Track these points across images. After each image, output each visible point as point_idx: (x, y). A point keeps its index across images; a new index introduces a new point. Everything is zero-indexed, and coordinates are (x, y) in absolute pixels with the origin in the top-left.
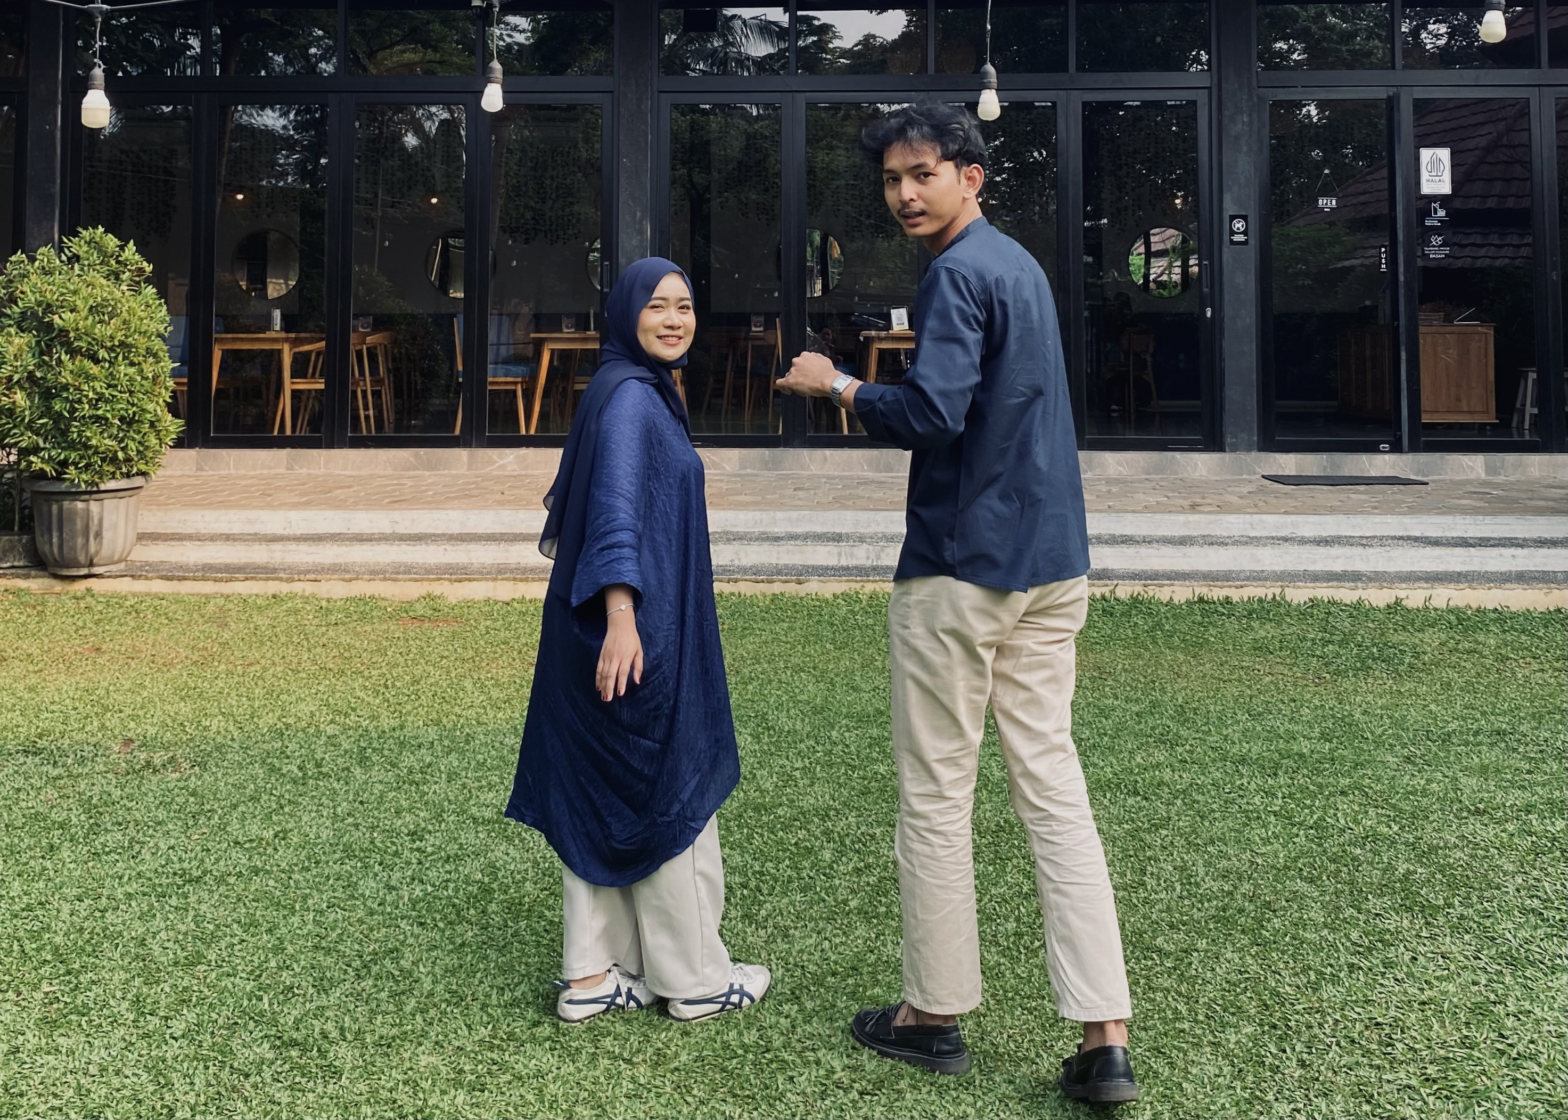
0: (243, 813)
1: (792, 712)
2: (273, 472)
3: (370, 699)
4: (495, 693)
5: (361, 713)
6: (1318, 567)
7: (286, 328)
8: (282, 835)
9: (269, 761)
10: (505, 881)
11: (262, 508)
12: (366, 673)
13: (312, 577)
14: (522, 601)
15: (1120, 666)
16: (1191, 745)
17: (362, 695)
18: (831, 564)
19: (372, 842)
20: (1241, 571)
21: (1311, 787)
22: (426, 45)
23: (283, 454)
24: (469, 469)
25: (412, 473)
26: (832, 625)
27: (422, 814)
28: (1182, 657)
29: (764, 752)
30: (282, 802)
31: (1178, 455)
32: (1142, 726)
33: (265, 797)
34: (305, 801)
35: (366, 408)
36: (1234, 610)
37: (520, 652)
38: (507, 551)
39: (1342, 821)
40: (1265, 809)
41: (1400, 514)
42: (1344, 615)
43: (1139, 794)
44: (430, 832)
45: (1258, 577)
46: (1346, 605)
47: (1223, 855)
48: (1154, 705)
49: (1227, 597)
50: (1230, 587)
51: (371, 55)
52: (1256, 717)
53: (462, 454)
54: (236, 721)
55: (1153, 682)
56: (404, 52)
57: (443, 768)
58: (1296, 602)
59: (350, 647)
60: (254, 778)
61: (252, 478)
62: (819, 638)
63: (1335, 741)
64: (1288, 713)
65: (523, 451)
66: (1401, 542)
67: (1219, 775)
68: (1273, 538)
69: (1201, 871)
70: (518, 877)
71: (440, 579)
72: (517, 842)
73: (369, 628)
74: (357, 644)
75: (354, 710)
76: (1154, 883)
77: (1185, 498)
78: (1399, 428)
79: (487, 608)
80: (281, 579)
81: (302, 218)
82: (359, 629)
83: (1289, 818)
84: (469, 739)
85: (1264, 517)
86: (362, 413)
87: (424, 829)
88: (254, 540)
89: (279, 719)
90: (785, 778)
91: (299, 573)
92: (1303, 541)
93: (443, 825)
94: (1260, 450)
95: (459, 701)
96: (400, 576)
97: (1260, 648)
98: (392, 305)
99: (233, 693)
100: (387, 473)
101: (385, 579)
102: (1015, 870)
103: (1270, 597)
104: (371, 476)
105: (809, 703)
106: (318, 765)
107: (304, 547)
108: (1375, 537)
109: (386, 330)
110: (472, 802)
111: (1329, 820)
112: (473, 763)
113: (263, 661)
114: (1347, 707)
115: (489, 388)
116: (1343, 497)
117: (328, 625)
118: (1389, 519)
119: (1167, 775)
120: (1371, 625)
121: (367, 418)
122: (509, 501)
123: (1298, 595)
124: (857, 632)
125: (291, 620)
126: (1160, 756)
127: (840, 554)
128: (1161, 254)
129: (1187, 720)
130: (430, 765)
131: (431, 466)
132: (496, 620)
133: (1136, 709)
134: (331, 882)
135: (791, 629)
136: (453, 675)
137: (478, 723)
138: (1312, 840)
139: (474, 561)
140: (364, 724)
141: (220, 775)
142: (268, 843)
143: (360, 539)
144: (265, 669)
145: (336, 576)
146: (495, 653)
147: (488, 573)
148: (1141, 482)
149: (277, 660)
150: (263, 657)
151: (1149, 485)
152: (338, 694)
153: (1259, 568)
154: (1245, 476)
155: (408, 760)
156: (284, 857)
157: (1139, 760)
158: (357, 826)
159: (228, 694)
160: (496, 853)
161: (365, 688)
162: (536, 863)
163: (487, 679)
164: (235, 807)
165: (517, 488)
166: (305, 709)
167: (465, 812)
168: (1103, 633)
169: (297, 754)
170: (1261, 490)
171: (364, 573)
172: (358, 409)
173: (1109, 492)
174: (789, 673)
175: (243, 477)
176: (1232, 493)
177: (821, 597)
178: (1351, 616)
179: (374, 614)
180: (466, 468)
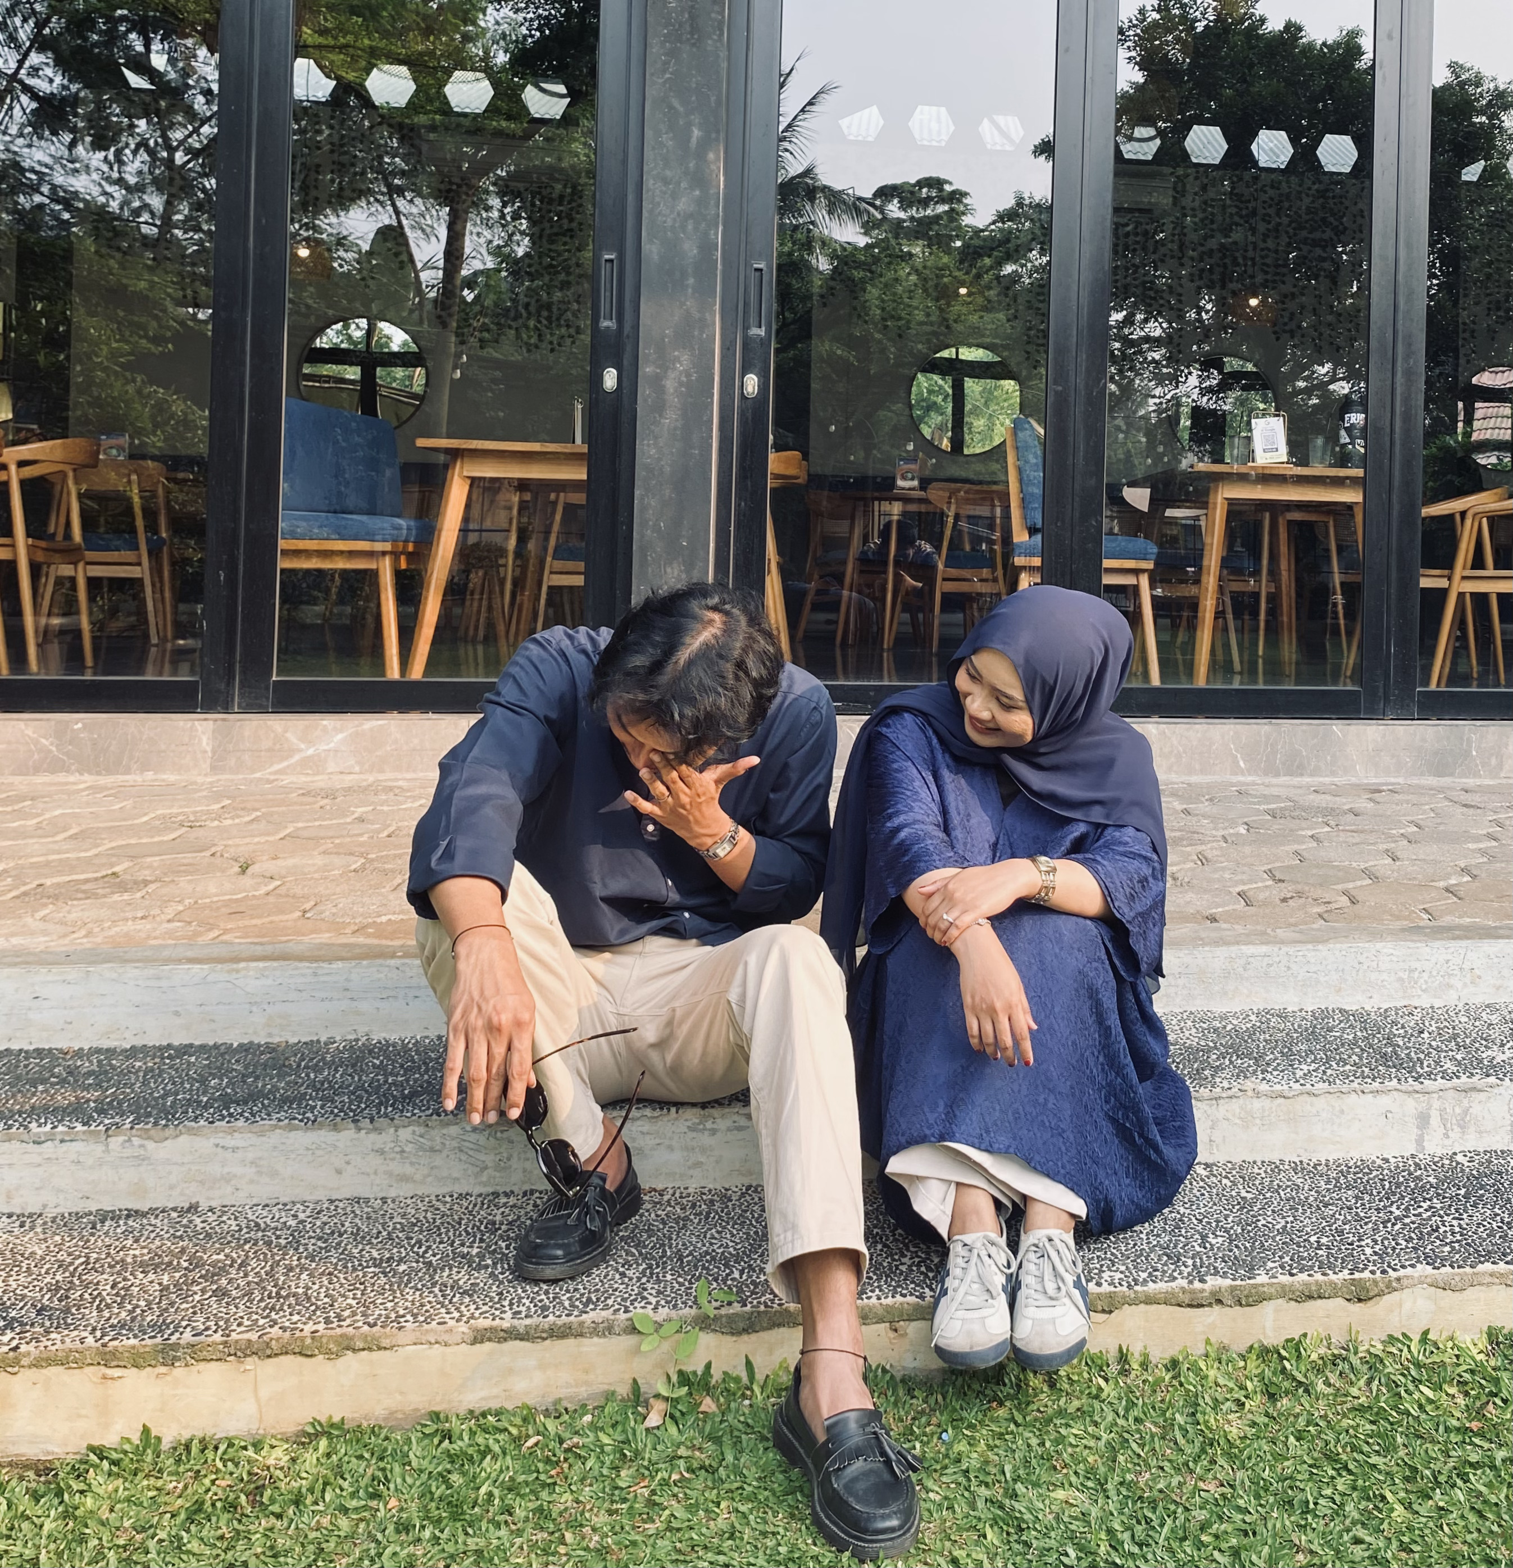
24: (214, 769)
65: (370, 722)
131: (102, 762)
180: (206, 766)
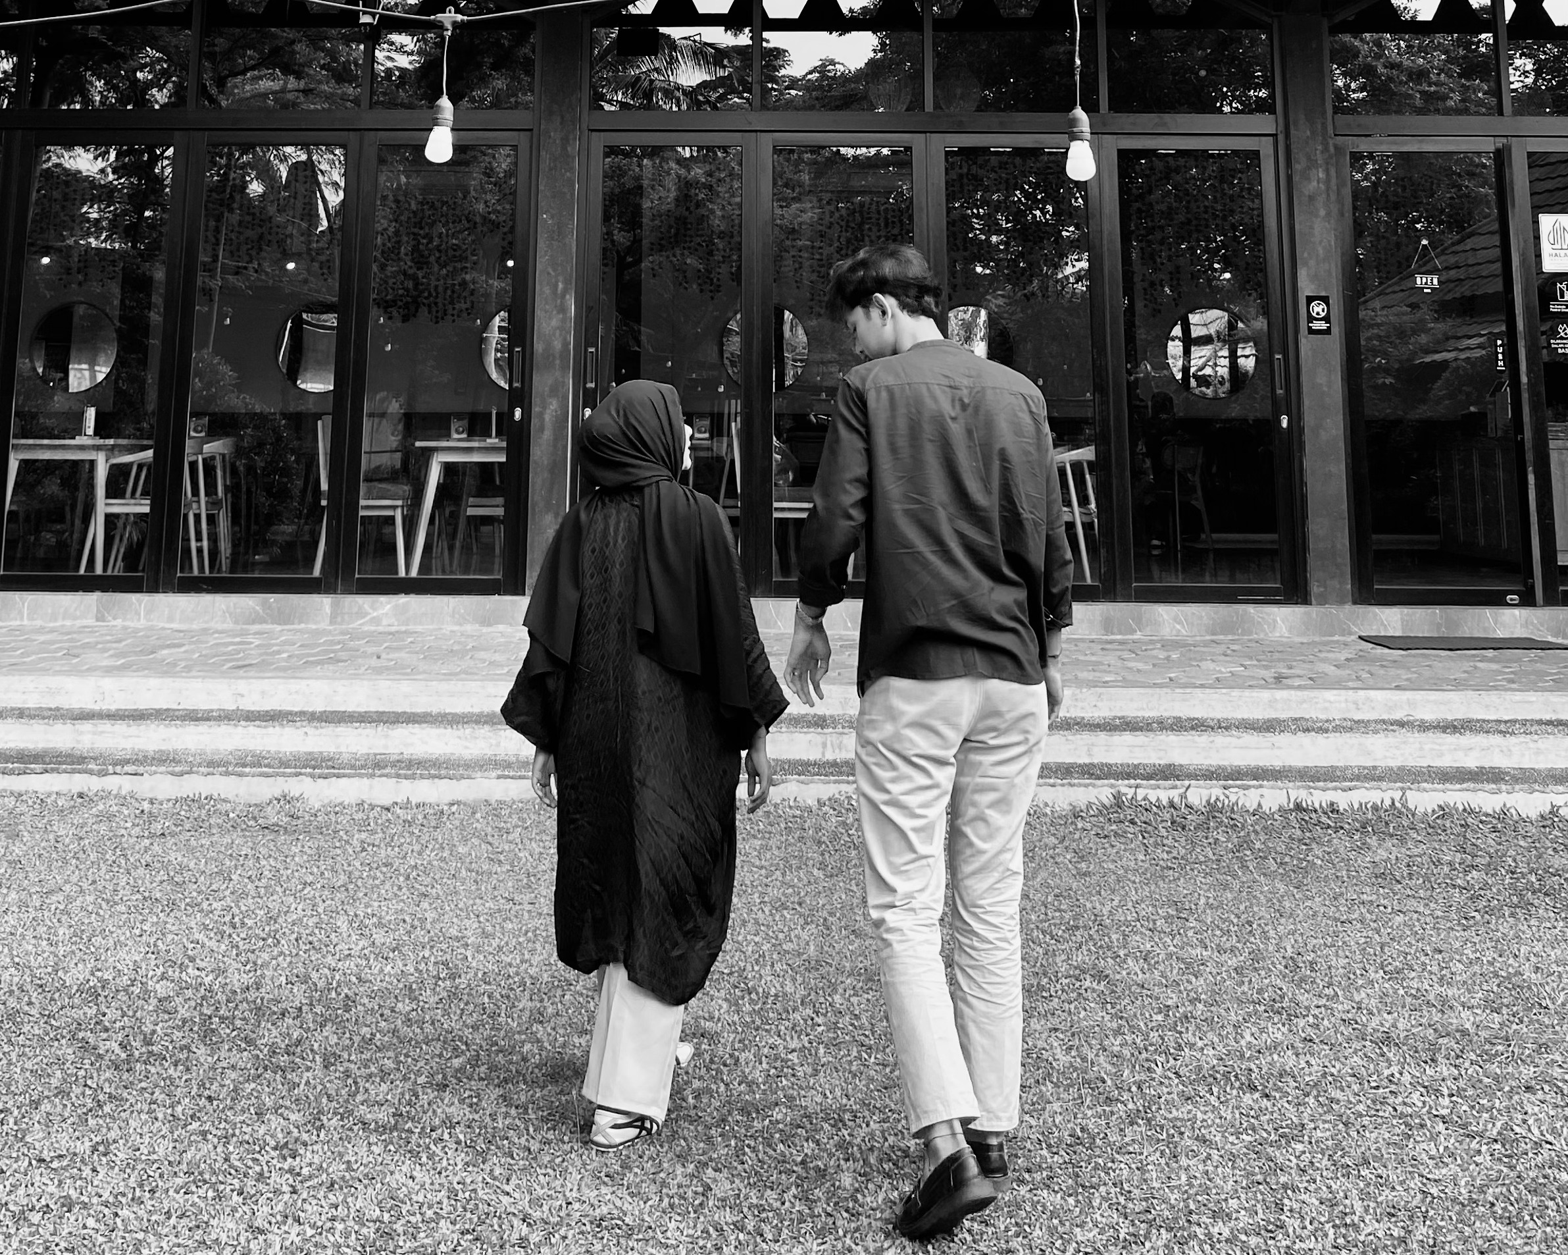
0: (48, 1114)
1: (778, 967)
2: (79, 623)
3: (213, 944)
4: (379, 937)
5: (202, 965)
6: (1446, 761)
7: (98, 432)
8: (103, 1148)
9: (81, 1035)
10: (413, 1219)
11: (68, 673)
12: (205, 905)
13: (129, 768)
14: (407, 805)
15: (1203, 901)
16: (1315, 1016)
17: (201, 937)
18: (812, 758)
19: (226, 1160)
20: (1346, 768)
21: (1486, 1080)
22: (287, 70)
23: (93, 599)
24: (331, 623)
25: (256, 627)
26: (820, 843)
27: (293, 1117)
28: (1282, 888)
29: (746, 1025)
30: (101, 1097)
31: (1251, 609)
32: (1245, 988)
33: (77, 1090)
34: (131, 1096)
35: (199, 539)
36: (1342, 821)
37: (408, 878)
38: (387, 736)
39: (1536, 1131)
40: (1429, 1112)
41: (1544, 690)
42: (1486, 829)
43: (1255, 1089)
44: (305, 1144)
45: (1372, 776)
46: (1487, 815)
47: (1382, 1182)
48: (1256, 957)
49: (1332, 804)
50: (1335, 789)
51: (221, 83)
52: (1395, 975)
53: (323, 603)
54: (33, 976)
55: (1250, 923)
56: (261, 78)
57: (316, 1046)
58: (1420, 810)
59: (182, 868)
60: (60, 1061)
61: (52, 631)
62: (803, 861)
63: (1504, 1011)
64: (1435, 969)
65: (402, 599)
66: (1550, 729)
67: (1360, 1062)
68: (1384, 722)
69: (1358, 1207)
70: (430, 1214)
71: (297, 775)
72: (424, 1159)
73: (205, 842)
74: (192, 865)
75: (192, 959)
76: (1297, 1223)
77: (1266, 668)
78: (1531, 575)
79: (360, 815)
80: (91, 772)
81: (122, 288)
82: (193, 842)
83: (1465, 1126)
84: (349, 1003)
85: (1372, 693)
86: (193, 545)
87: (297, 1140)
88: (56, 718)
89: (93, 974)
90: (778, 1064)
91: (115, 765)
92: (1424, 727)
93: (323, 1132)
94: (1355, 603)
95: (331, 948)
96: (247, 770)
97: (1382, 876)
98: (237, 402)
99: (29, 934)
100: (225, 626)
101: (227, 774)
102: (1105, 1205)
103: (1388, 802)
104: (205, 631)
105: (799, 955)
106: (148, 1042)
107: (121, 727)
108: (1515, 721)
109: (227, 435)
110: (359, 1098)
111: (1517, 1129)
112: (357, 1039)
113: (67, 888)
114: (1511, 961)
115: (362, 513)
116: (1467, 665)
117: (152, 836)
118: (1532, 696)
119: (1290, 1060)
120: (1522, 843)
121: (200, 551)
122: (387, 668)
123: (1424, 800)
124: (854, 853)
125: (103, 828)
126: (1277, 1033)
127: (824, 745)
128: (1206, 340)
129: (1302, 980)
130: (299, 1042)
131: (282, 618)
132: (373, 832)
133: (1233, 962)
134: (173, 1221)
135: (767, 848)
136: (321, 910)
137: (360, 979)
138: (1500, 1159)
139: (343, 749)
140: (207, 980)
141: (14, 1056)
142: (83, 1161)
143: (194, 717)
144: (69, 899)
145: (163, 769)
146: (375, 878)
147: (362, 767)
148: (1206, 644)
149: (85, 886)
150: (66, 882)
151: (1220, 649)
152: (170, 937)
153: (1369, 764)
154: (1336, 638)
155: (270, 1034)
156: (108, 1182)
157: (1248, 1038)
158: (204, 1134)
159: (22, 935)
160: (397, 1176)
161: (206, 927)
162: (453, 1194)
163: (367, 916)
164: (36, 1104)
165: (399, 649)
166: (128, 957)
167: (351, 1113)
168: (1175, 854)
169: (118, 1024)
170: (1361, 657)
171: (200, 765)
172: (189, 540)
173: (1168, 658)
174: (767, 910)
175: (41, 630)
176: (1324, 660)
177: (802, 804)
178: (1495, 830)
179: (212, 821)
180: (328, 621)
